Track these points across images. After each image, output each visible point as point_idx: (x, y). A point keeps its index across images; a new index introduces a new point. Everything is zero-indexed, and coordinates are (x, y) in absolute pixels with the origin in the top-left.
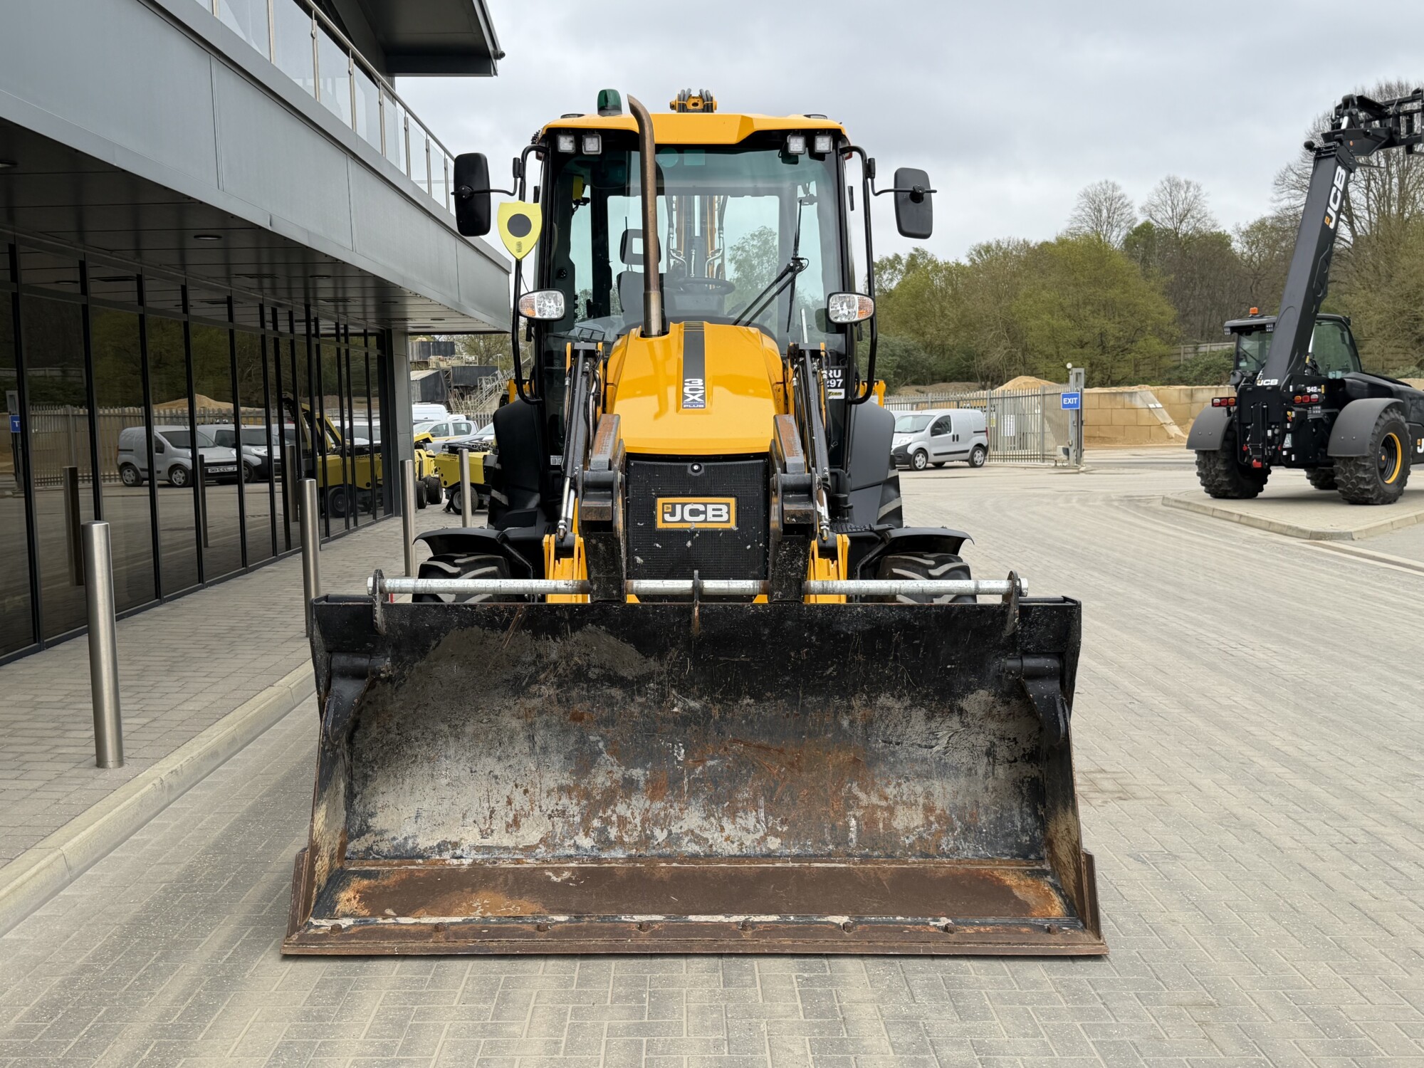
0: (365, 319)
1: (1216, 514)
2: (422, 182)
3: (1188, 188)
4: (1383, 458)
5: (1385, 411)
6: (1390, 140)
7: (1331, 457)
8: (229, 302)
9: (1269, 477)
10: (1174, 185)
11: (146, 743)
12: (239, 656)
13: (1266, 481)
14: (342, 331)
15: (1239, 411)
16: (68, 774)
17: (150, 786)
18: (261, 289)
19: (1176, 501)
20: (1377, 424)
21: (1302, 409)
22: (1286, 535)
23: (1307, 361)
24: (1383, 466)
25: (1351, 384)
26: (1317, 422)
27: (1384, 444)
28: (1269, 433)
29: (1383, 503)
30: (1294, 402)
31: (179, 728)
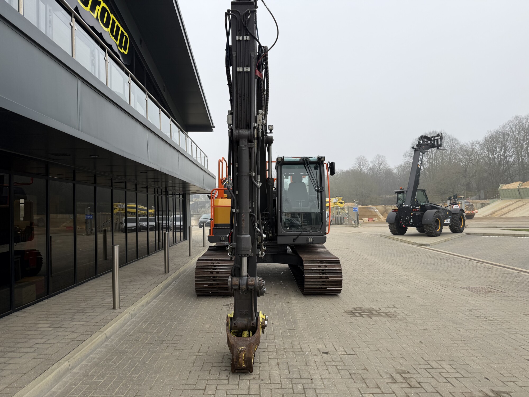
0: (180, 191)
1: (394, 239)
2: (195, 157)
3: (382, 157)
4: (436, 224)
5: (436, 213)
6: (433, 146)
7: (423, 225)
8: (147, 187)
9: (407, 229)
10: (379, 156)
11: (125, 303)
12: (148, 279)
13: (406, 231)
14: (174, 194)
15: (399, 213)
16: (105, 311)
17: (127, 314)
18: (155, 184)
19: (384, 235)
20: (434, 216)
21: (415, 212)
22: (413, 244)
23: (415, 200)
24: (436, 227)
25: (427, 206)
26: (418, 215)
27: (436, 221)
28: (407, 218)
29: (437, 236)
30: (413, 211)
31: (133, 298)
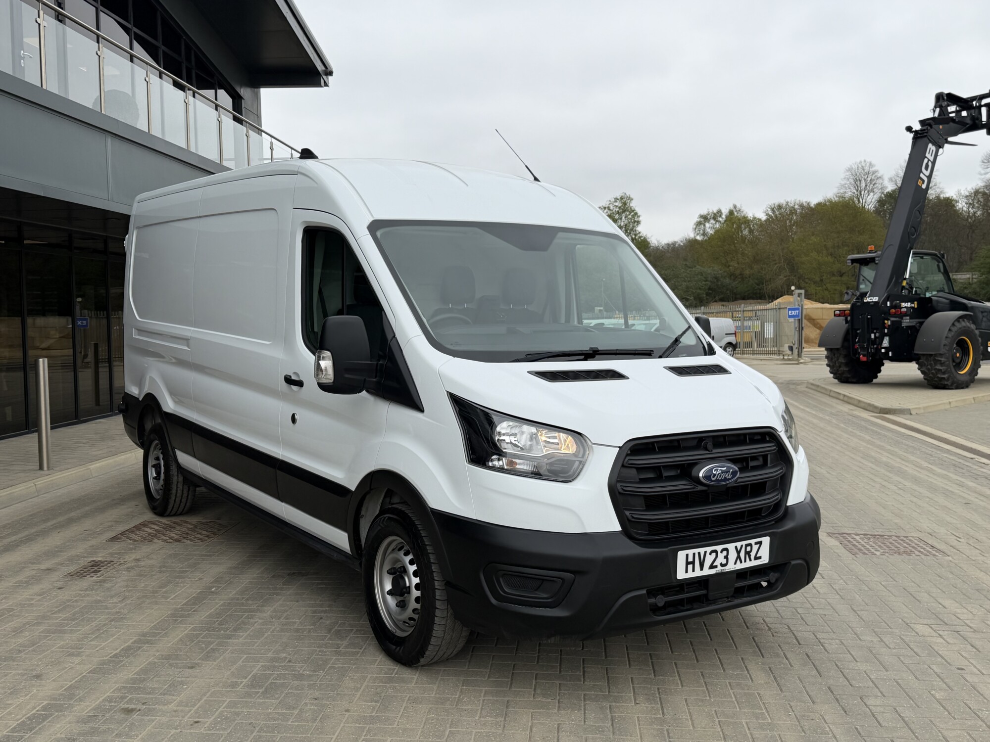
1: (832, 394)
4: (958, 355)
5: (958, 321)
6: (974, 125)
7: (917, 354)
15: (852, 320)
20: (950, 330)
21: (897, 319)
23: (904, 283)
24: (958, 361)
25: (938, 302)
26: (907, 328)
27: (957, 345)
28: (873, 336)
29: (957, 388)
30: (890, 314)
